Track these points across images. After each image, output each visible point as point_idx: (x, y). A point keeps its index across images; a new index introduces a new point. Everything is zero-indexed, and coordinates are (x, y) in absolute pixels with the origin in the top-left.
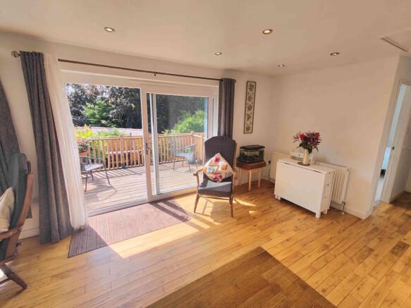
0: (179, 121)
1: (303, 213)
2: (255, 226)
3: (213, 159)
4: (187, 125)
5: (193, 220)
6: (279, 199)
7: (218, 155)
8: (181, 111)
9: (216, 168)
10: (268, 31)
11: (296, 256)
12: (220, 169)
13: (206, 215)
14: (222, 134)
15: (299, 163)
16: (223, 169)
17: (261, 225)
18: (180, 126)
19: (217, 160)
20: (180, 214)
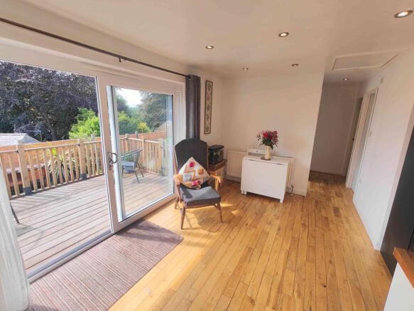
0: (79, 122)
1: (270, 202)
2: (247, 224)
3: (188, 163)
4: (93, 126)
5: (187, 239)
6: (246, 193)
7: (191, 160)
8: (80, 109)
9: (192, 174)
10: (285, 34)
11: (295, 241)
12: (197, 175)
13: (195, 229)
14: (191, 136)
15: (262, 159)
16: (200, 174)
17: (250, 222)
18: (81, 128)
19: (192, 165)
20: (167, 236)
